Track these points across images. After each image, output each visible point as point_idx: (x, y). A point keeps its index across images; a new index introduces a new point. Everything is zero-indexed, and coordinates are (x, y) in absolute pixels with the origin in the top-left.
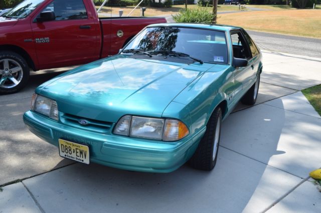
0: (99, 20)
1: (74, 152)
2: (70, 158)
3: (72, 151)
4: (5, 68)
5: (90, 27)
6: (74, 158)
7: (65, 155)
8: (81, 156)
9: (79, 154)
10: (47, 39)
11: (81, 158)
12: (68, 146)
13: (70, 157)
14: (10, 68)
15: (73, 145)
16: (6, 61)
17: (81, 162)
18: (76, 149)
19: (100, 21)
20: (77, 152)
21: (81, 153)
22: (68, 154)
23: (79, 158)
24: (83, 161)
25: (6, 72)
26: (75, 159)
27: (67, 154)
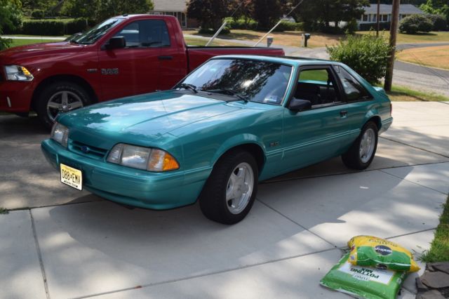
0: (185, 49)
2: (68, 184)
3: (70, 176)
4: (63, 101)
5: (172, 57)
6: (71, 184)
9: (75, 180)
10: (116, 71)
12: (67, 171)
13: (68, 182)
14: (69, 103)
15: (71, 171)
16: (65, 94)
18: (73, 174)
19: (187, 51)
20: (73, 178)
23: (74, 184)
24: (77, 186)
25: (64, 107)
27: (66, 180)
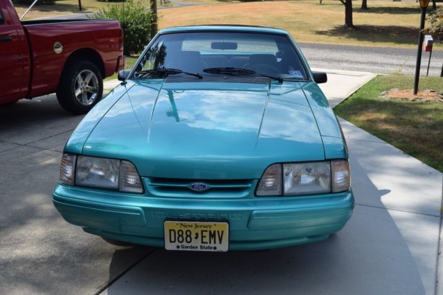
1: (196, 238)
2: (189, 249)
3: (193, 236)
6: (197, 247)
7: (178, 247)
8: (212, 241)
9: (206, 239)
11: (212, 245)
12: (184, 230)
13: (187, 247)
15: (197, 226)
17: (213, 250)
18: (202, 231)
20: (203, 237)
21: (212, 235)
22: (185, 243)
23: (206, 245)
24: (215, 248)
26: (199, 249)
27: (180, 245)
